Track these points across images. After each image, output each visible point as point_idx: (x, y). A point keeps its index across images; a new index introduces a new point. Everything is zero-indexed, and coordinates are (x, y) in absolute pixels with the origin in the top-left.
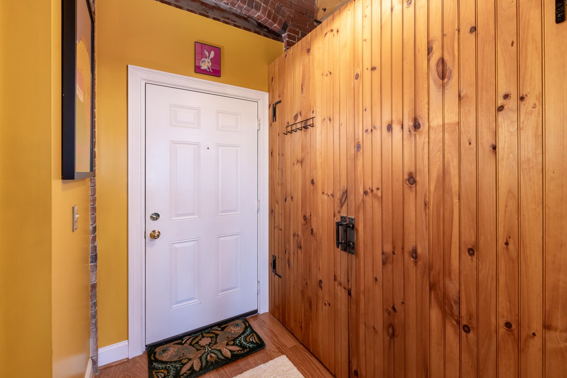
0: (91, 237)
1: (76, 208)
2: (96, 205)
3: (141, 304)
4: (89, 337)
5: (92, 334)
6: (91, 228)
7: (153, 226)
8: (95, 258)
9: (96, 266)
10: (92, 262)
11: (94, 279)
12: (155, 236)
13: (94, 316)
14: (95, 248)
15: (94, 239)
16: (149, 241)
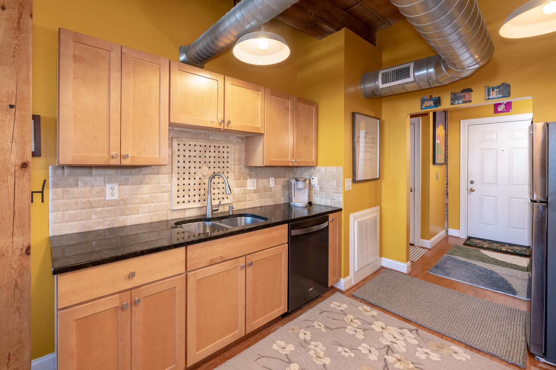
0: (446, 186)
1: (438, 173)
2: (448, 175)
3: (465, 223)
4: (445, 222)
5: (446, 221)
6: (446, 183)
7: (471, 186)
8: (447, 194)
9: (448, 197)
10: (446, 195)
11: (447, 202)
12: (472, 190)
13: (447, 215)
14: (447, 191)
15: (447, 187)
16: (469, 193)
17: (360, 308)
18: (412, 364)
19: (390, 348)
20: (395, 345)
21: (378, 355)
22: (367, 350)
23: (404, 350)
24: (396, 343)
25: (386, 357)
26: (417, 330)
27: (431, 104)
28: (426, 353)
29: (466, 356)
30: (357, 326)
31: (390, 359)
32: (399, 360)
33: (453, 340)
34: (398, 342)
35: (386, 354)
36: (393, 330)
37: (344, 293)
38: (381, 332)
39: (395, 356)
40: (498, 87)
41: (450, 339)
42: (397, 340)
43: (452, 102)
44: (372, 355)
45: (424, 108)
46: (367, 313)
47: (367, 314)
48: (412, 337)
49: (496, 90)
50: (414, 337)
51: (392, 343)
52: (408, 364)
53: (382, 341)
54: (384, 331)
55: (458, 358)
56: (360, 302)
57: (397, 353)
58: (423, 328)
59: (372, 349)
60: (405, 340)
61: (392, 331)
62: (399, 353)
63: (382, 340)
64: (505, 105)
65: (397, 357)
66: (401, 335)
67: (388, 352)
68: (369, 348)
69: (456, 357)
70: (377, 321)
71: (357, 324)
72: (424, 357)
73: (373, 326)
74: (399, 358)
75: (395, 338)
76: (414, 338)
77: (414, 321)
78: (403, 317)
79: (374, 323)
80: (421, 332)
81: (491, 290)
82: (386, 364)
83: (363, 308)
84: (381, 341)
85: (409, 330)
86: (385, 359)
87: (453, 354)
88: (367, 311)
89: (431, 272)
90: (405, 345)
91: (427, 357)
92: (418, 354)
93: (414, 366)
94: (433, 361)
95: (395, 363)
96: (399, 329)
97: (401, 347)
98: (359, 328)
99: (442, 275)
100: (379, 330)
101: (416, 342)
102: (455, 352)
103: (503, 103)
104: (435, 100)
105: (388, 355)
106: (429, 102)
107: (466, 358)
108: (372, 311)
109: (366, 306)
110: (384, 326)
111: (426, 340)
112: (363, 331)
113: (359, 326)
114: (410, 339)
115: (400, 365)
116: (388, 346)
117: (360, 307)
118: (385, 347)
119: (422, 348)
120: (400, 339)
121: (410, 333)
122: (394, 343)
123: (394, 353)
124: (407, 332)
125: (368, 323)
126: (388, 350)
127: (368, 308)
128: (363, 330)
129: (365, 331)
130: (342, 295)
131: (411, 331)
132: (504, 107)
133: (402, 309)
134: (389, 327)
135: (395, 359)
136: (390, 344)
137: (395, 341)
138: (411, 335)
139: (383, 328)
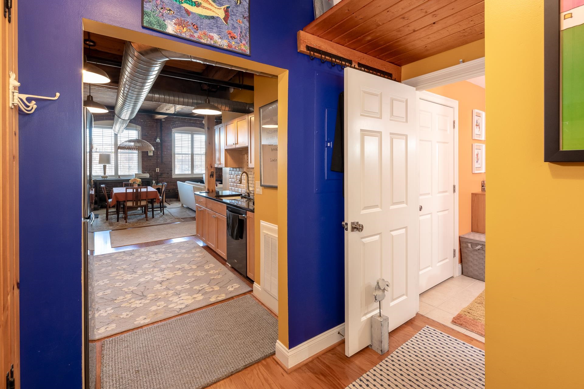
17: (224, 295)
26: (178, 312)
28: (159, 307)
32: (167, 295)
38: (192, 296)
46: (215, 297)
50: (175, 308)
51: (180, 297)
53: (185, 294)
54: (192, 298)
55: (141, 317)
60: (176, 303)
61: (188, 301)
66: (181, 304)
69: (143, 317)
70: (203, 298)
73: (200, 295)
75: (183, 300)
76: (173, 307)
87: (146, 317)
90: (173, 301)
92: (163, 303)
93: (158, 298)
96: (187, 305)
97: (174, 299)
100: (195, 296)
101: (171, 306)
111: (167, 312)
112: (199, 290)
113: (204, 289)
118: (180, 294)
119: (164, 307)
121: (180, 308)
122: (179, 298)
125: (205, 294)
127: (220, 299)
134: (193, 301)
135: (169, 294)
136: (180, 296)
137: (180, 299)
138: (178, 307)
139: (195, 298)
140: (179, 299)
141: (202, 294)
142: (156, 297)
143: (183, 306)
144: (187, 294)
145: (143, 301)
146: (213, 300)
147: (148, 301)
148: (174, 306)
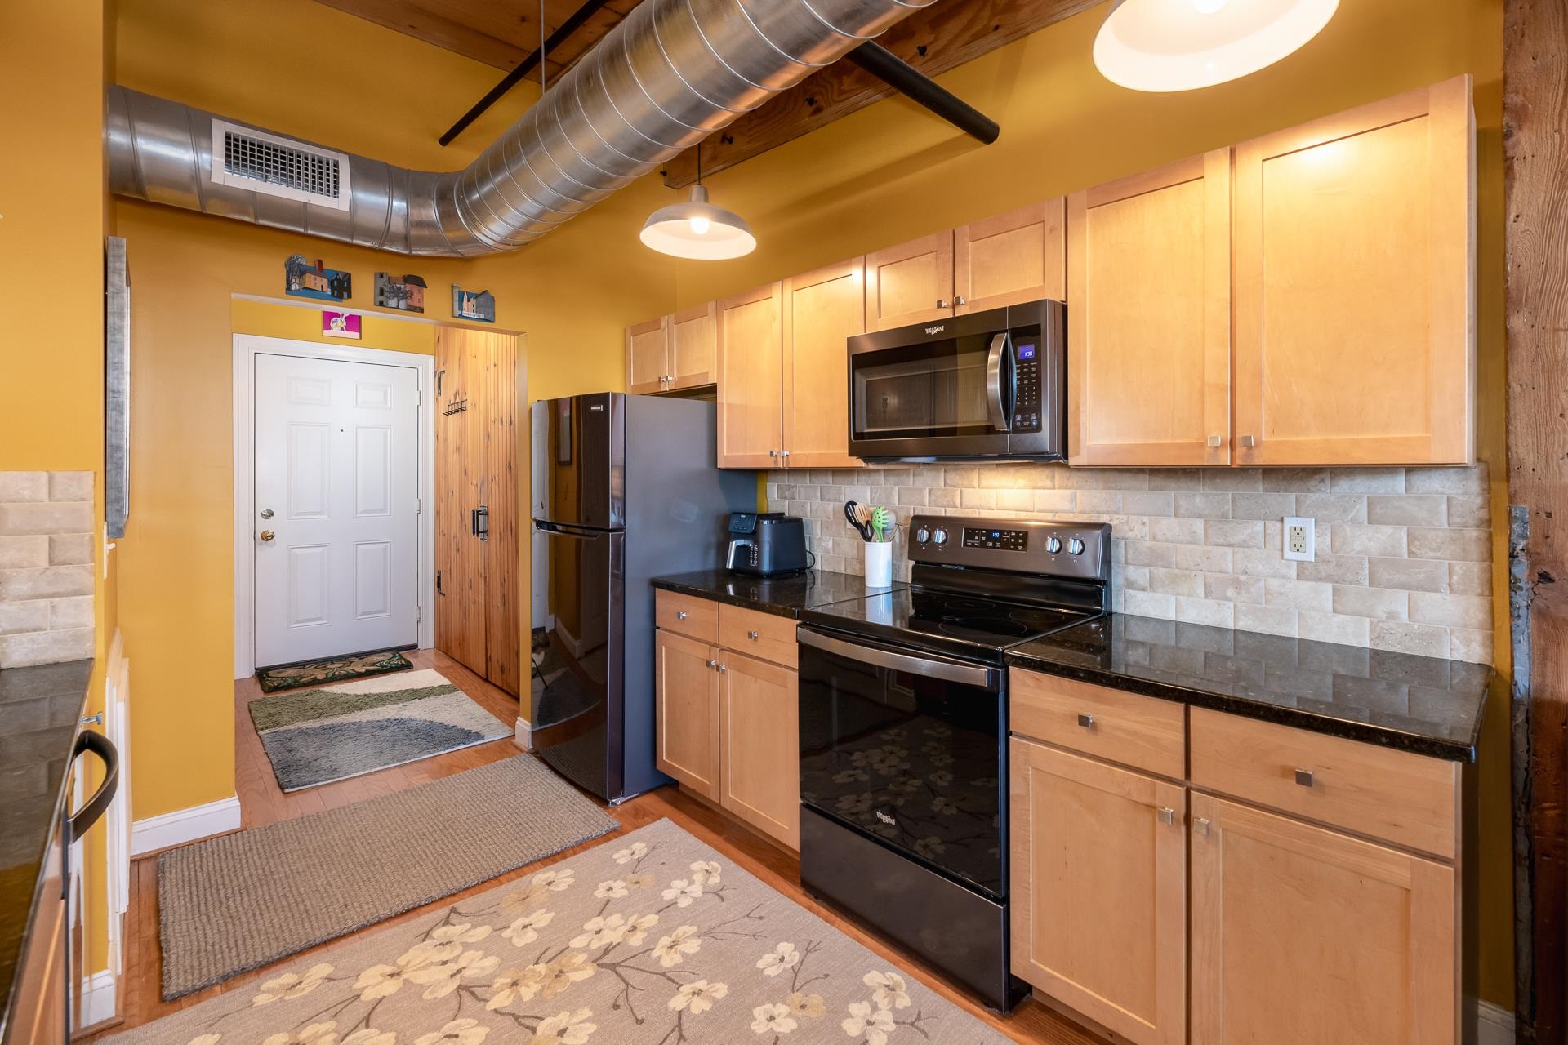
7: (264, 526)
12: (267, 537)
16: (260, 544)
17: (261, 1000)
18: (537, 963)
19: (471, 987)
20: (466, 973)
21: (474, 1022)
22: (442, 1041)
23: (491, 962)
24: (464, 968)
25: (492, 1005)
26: (454, 910)
27: (322, 286)
28: (525, 927)
29: (566, 875)
30: (333, 1038)
31: (501, 1000)
32: (515, 984)
33: (519, 870)
34: (462, 963)
35: (482, 1004)
36: (418, 954)
37: (122, 1023)
38: (404, 984)
39: (497, 987)
40: (477, 296)
41: (513, 875)
42: (456, 960)
43: (381, 298)
44: (466, 1037)
45: (296, 290)
46: (304, 989)
47: (305, 992)
48: (466, 929)
49: (473, 301)
50: (468, 926)
51: (458, 976)
52: (533, 971)
53: (436, 995)
54: (404, 976)
55: (563, 887)
56: (228, 988)
57: (494, 978)
58: (453, 899)
59: (449, 1027)
60: (467, 947)
61: (420, 959)
62: (494, 975)
63: (431, 993)
64: (346, 318)
65: (504, 984)
66: (448, 946)
67: (479, 996)
68: (440, 1035)
69: (556, 889)
70: (358, 976)
71: (326, 1033)
72: (531, 936)
73: (369, 995)
74: (508, 980)
75: (444, 963)
76: (474, 927)
77: (423, 903)
78: (393, 915)
79: (357, 985)
80: (465, 904)
81: (442, 752)
82: (513, 1015)
83: (270, 991)
84: (436, 998)
85: (443, 925)
86: (496, 1011)
87: (551, 888)
88: (294, 986)
89: (293, 787)
90: (481, 953)
91: (535, 930)
92: (519, 942)
93: (546, 963)
94: (549, 926)
95: (519, 998)
96: (424, 940)
97: (478, 965)
98: (347, 1035)
99: (330, 779)
100: (391, 987)
101: (483, 932)
102: (549, 884)
103: (343, 314)
104: (336, 279)
105: (486, 1001)
106: (318, 278)
107: (568, 877)
108: (307, 975)
109: (270, 978)
110: (389, 969)
111: (492, 910)
112: (367, 1026)
113: (338, 1032)
114: (470, 936)
115: (528, 986)
116: (460, 988)
117: (254, 1000)
118: (460, 995)
119: (508, 927)
120: (456, 953)
121: (452, 927)
122: (459, 971)
123: (489, 986)
124: (445, 933)
125: (346, 1003)
126: (473, 993)
127: (285, 977)
128: (364, 1023)
129: (373, 1022)
130: (120, 1035)
131: (447, 922)
132: (345, 324)
133: (368, 903)
134: (401, 961)
135: (507, 992)
136: (457, 982)
137: (456, 967)
138: (459, 929)
139: (392, 975)
140: (462, 964)
141: (359, 996)
142: (555, 965)
143: (439, 933)
144: (427, 996)
145: (597, 944)
146: (318, 969)
147: (577, 943)
148: (471, 933)
